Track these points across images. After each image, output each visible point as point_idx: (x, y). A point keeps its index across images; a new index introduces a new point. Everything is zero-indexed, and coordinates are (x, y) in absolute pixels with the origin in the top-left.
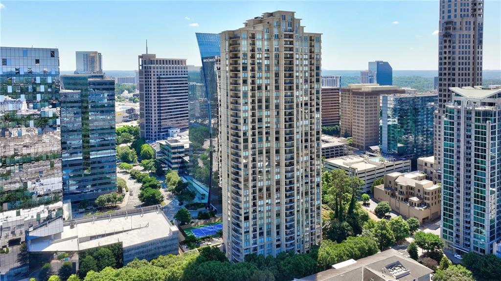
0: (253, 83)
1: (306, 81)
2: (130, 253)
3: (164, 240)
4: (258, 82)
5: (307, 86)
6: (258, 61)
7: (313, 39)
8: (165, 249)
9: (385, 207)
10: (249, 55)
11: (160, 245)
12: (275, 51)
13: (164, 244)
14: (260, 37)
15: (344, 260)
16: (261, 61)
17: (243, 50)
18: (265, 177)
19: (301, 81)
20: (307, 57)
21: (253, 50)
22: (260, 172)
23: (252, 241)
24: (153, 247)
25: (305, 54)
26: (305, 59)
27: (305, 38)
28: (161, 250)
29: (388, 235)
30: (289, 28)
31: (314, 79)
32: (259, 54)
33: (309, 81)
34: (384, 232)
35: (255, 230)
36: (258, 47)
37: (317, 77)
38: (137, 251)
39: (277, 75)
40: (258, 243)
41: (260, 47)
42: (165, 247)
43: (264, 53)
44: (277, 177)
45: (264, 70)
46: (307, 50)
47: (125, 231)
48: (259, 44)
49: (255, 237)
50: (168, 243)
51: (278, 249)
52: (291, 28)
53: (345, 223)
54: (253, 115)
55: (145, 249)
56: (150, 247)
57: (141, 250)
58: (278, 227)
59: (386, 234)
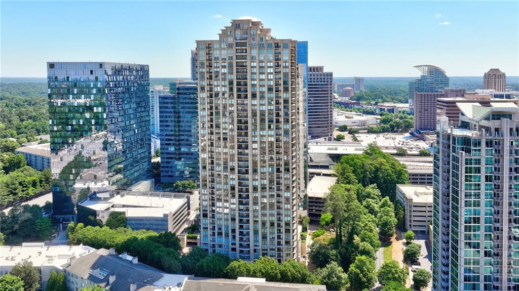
0: (211, 90)
1: (270, 89)
2: (131, 222)
3: (157, 219)
4: (216, 89)
5: (273, 95)
6: (215, 70)
7: (279, 45)
8: (157, 227)
9: (412, 251)
10: (206, 63)
11: (153, 222)
12: (229, 59)
13: (157, 222)
14: (218, 47)
15: (257, 277)
16: (218, 70)
17: (201, 59)
18: (223, 181)
19: (265, 89)
20: (272, 64)
21: (210, 60)
22: (219, 175)
23: (210, 238)
24: (148, 223)
25: (270, 62)
26: (270, 67)
27: (269, 46)
28: (154, 227)
29: (361, 275)
30: (244, 36)
31: (281, 88)
32: (217, 63)
33: (274, 90)
34: (358, 271)
35: (214, 228)
36: (215, 56)
37: (285, 86)
38: (136, 222)
39: (231, 83)
40: (216, 241)
41: (218, 56)
42: (158, 225)
43: (220, 62)
44: (231, 182)
45: (221, 78)
46: (272, 58)
47: (146, 207)
48: (216, 53)
49: (214, 234)
50: (160, 223)
51: (233, 252)
52: (247, 36)
53: (334, 252)
54: (212, 120)
55: (142, 222)
56: (146, 222)
57: (139, 222)
58: (234, 231)
59: (359, 274)
